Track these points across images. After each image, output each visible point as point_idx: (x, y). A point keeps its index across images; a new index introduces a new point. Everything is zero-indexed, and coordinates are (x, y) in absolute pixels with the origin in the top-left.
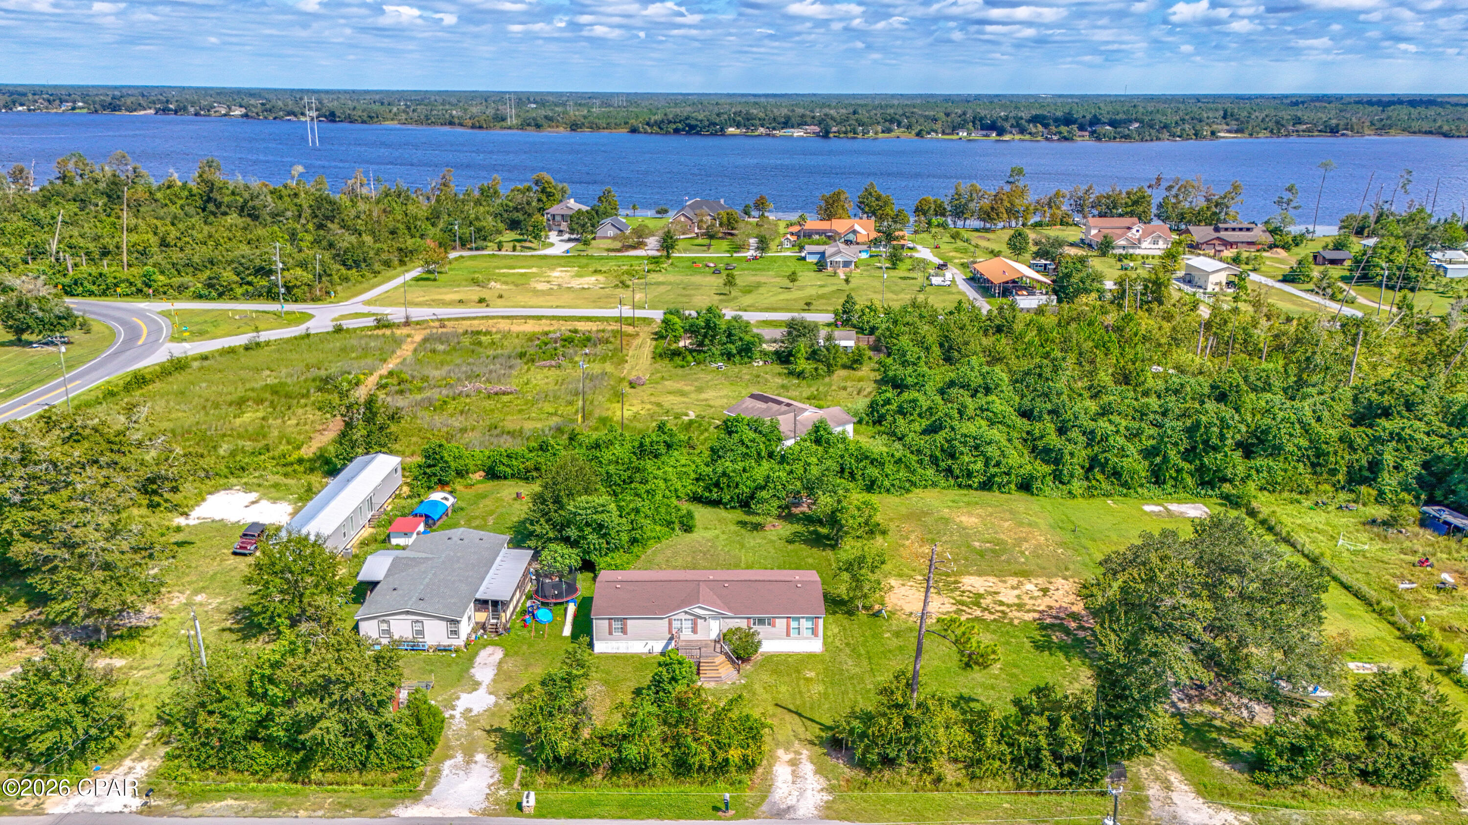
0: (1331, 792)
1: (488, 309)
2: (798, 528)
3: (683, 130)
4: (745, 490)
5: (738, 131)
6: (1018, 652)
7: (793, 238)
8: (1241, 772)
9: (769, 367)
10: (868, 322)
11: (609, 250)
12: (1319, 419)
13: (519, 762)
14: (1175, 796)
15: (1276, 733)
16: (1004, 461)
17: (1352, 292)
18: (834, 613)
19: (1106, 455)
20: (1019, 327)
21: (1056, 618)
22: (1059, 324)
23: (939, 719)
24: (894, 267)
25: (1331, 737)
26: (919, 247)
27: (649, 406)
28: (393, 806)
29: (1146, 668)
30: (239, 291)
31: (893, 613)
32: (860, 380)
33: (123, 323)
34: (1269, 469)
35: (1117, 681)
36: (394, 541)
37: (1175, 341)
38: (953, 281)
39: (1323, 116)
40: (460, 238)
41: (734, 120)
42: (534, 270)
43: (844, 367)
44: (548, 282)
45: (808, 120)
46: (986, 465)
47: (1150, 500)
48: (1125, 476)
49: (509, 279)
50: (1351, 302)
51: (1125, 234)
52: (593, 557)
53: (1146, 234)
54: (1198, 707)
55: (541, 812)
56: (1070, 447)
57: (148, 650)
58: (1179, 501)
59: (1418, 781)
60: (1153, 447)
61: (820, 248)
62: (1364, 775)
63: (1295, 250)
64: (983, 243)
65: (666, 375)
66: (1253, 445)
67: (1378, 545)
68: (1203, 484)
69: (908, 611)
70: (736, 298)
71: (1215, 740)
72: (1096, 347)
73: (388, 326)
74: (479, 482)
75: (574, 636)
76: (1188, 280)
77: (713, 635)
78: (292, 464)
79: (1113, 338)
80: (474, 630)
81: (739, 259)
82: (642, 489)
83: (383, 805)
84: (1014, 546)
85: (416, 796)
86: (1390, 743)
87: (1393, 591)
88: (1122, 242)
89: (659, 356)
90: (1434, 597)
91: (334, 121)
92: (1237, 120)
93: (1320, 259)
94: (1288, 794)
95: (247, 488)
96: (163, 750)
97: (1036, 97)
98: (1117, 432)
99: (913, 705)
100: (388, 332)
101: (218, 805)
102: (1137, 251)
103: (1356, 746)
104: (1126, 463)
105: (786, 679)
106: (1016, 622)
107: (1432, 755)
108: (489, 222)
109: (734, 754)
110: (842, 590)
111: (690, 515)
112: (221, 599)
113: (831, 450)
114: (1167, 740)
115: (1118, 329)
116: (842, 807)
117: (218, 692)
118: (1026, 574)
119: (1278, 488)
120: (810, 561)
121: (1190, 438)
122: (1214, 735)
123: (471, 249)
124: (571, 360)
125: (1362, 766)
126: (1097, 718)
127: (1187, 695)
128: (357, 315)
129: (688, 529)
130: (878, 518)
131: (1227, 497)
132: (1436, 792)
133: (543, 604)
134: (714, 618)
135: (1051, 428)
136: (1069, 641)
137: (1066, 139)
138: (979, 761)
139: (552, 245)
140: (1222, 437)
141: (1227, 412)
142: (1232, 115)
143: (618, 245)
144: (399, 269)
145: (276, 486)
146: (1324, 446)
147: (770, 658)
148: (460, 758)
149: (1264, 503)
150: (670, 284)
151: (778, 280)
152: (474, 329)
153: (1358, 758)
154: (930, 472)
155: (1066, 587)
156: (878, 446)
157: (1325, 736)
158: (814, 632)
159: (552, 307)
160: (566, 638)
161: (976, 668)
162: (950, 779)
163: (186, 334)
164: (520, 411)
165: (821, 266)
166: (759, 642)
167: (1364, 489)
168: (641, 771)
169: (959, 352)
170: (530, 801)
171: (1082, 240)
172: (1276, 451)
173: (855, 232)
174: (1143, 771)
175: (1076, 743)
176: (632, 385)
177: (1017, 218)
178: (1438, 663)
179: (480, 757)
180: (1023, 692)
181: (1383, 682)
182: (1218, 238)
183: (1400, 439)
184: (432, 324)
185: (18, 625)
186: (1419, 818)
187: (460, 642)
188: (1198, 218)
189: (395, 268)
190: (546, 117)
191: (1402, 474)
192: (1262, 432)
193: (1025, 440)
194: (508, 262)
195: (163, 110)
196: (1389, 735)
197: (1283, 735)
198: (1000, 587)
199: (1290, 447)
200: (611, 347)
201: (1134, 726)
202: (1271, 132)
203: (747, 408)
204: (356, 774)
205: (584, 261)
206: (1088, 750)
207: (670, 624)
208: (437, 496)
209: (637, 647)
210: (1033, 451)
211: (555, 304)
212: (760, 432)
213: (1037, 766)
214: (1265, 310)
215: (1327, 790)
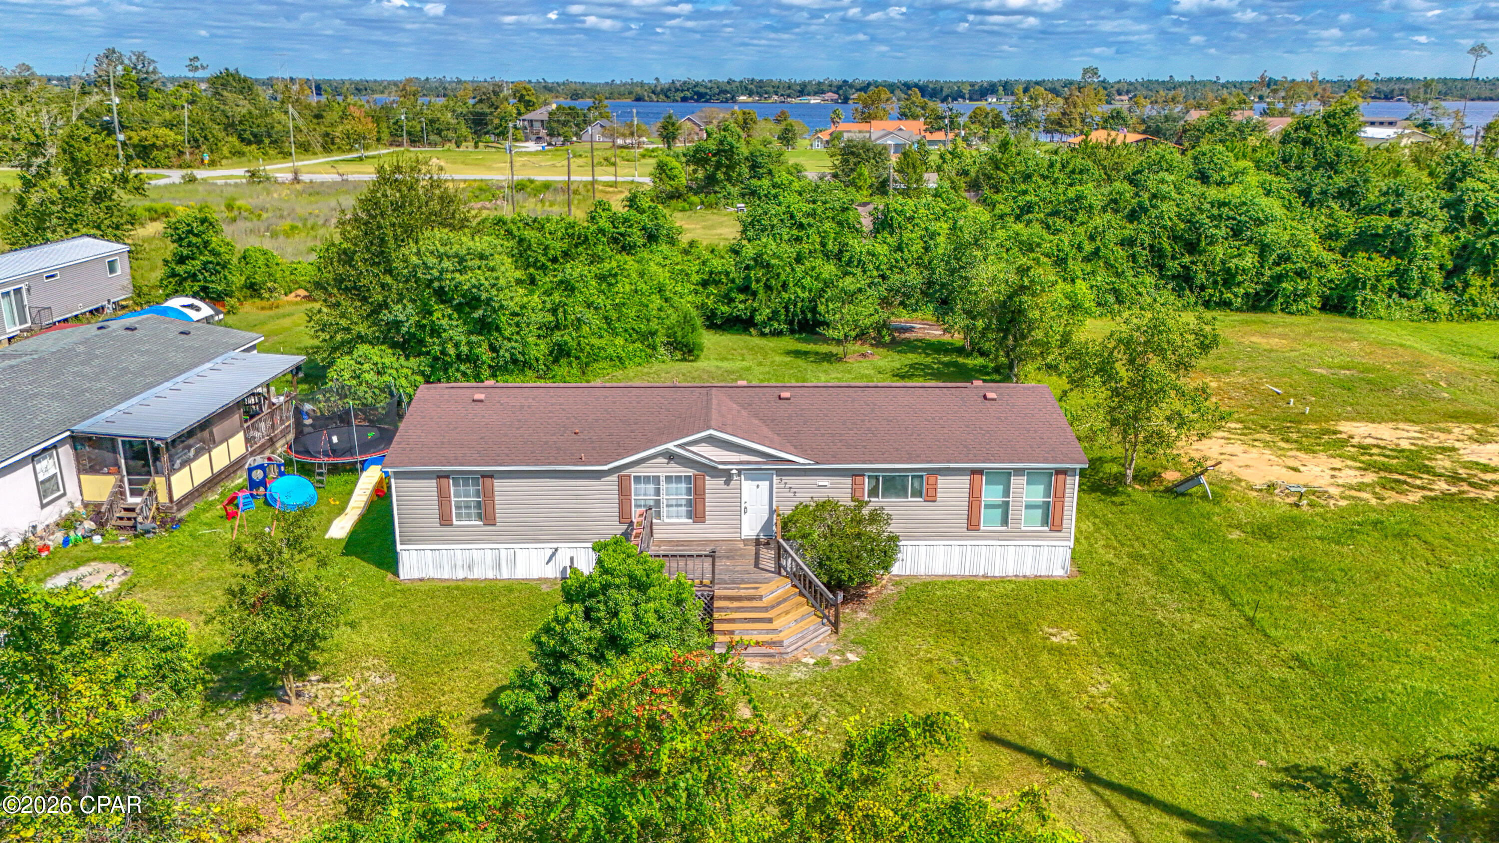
3: (692, 98)
5: (750, 99)
40: (408, 132)
41: (746, 88)
45: (825, 88)
73: (266, 180)
75: (358, 540)
77: (751, 527)
105: (992, 648)
111: (697, 342)
123: (421, 146)
129: (686, 352)
134: (755, 474)
143: (607, 145)
147: (926, 589)
158: (1053, 517)
160: (330, 542)
207: (623, 489)
208: (176, 302)
209: (524, 562)
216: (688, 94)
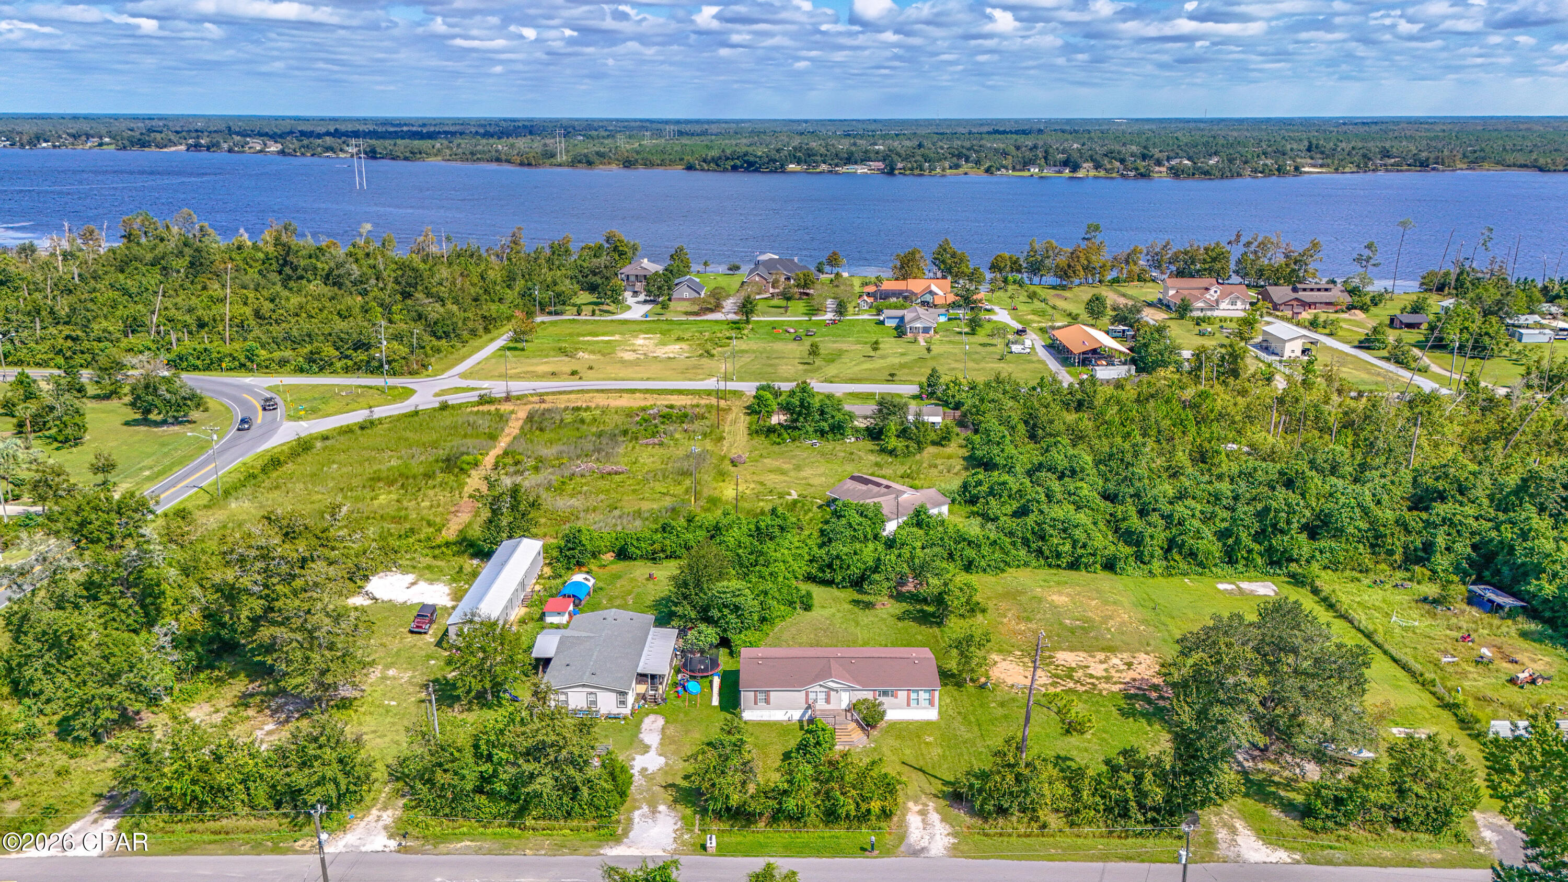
0: (1369, 836)
1: (581, 383)
2: (905, 606)
3: (742, 167)
4: (855, 571)
5: (798, 168)
6: (1107, 720)
7: (870, 300)
8: (1294, 819)
9: (861, 444)
10: (953, 397)
11: (687, 313)
12: (1379, 502)
13: (695, 812)
14: (1239, 839)
15: (1322, 787)
16: (1090, 543)
17: (1426, 359)
18: (946, 685)
19: (1183, 537)
20: (1099, 401)
21: (1139, 688)
22: (1138, 401)
23: (1044, 776)
24: (973, 332)
25: (1367, 790)
26: (996, 309)
27: (752, 486)
28: (600, 847)
29: (1214, 733)
30: (339, 365)
31: (996, 685)
32: (949, 457)
33: (235, 399)
34: (1332, 550)
35: (1190, 744)
36: (549, 619)
37: (1250, 419)
38: (1033, 348)
39: (1413, 148)
40: (540, 303)
41: (795, 157)
42: (617, 337)
43: (934, 443)
44: (634, 351)
45: (872, 156)
46: (1074, 547)
47: (1223, 579)
48: (1201, 557)
49: (597, 347)
50: (1423, 371)
51: (1202, 294)
52: (730, 635)
53: (1223, 296)
54: (1260, 766)
55: (723, 851)
56: (1150, 530)
57: (363, 719)
58: (1250, 580)
59: (1441, 827)
60: (1226, 529)
61: (899, 313)
62: (1396, 822)
63: (1373, 310)
64: (1061, 304)
65: (764, 452)
66: (1317, 526)
67: (1428, 621)
68: (1272, 563)
69: (1010, 683)
70: (819, 368)
71: (1274, 793)
72: (1174, 426)
73: (491, 401)
74: (612, 563)
75: (723, 707)
76: (1265, 347)
77: (844, 706)
78: (439, 547)
79: (1190, 416)
80: (636, 700)
81: (818, 323)
82: (766, 572)
83: (592, 846)
84: (1102, 623)
85: (617, 839)
86: (1417, 795)
87: (1437, 664)
88: (1200, 304)
89: (754, 432)
90: (1471, 669)
91: (375, 158)
92: (1322, 153)
93: (1396, 322)
94: (1333, 837)
95: (404, 570)
96: (402, 802)
97: (1110, 121)
98: (1193, 516)
99: (1023, 765)
100: (492, 408)
101: (459, 845)
102: (1216, 313)
103: (1388, 798)
104: (1202, 545)
105: (909, 743)
106: (1104, 693)
107: (1451, 806)
108: (566, 286)
109: (875, 806)
110: (952, 665)
111: (809, 595)
112: (410, 674)
113: (931, 532)
114: (1232, 792)
115: (1195, 406)
116: (966, 848)
117: (452, 754)
118: (1111, 649)
119: (1341, 567)
120: (920, 637)
121: (1260, 521)
122: (1273, 789)
123: (550, 313)
124: (672, 438)
125: (1395, 815)
126: (1175, 774)
127: (1251, 755)
128: (457, 390)
129: (808, 608)
130: (977, 598)
131: (1293, 576)
132: (1456, 836)
133: (692, 677)
134: (845, 690)
135: (1132, 511)
136: (1151, 710)
137: (1143, 176)
138: (1077, 811)
139: (629, 308)
140: (1288, 522)
141: (1294, 498)
142: (1317, 147)
143: (696, 308)
144: (486, 337)
145: (429, 567)
146: (1382, 529)
147: (893, 725)
148: (645, 809)
149: (1327, 581)
150: (754, 352)
151: (859, 347)
152: (572, 405)
153: (1391, 807)
154: (1023, 553)
155: (1148, 662)
156: (974, 528)
157: (1361, 789)
158: (931, 703)
159: (642, 379)
160: (715, 707)
161: (1074, 733)
162: (1053, 826)
163: (302, 413)
164: (634, 491)
165: (900, 330)
166: (884, 712)
167: (1417, 568)
168: (798, 819)
169: (1044, 430)
170: (712, 844)
171: (1160, 300)
172: (1338, 533)
173: (931, 293)
174: (1214, 819)
175: (1158, 794)
176: (733, 463)
177: (1093, 275)
178: (1469, 728)
179: (662, 808)
180: (1112, 754)
181: (1411, 745)
182: (1296, 299)
183: (1452, 524)
184: (531, 399)
185: (245, 696)
186: (1439, 856)
187: (627, 711)
188: (1277, 276)
189: (481, 337)
190: (598, 153)
191: (1452, 555)
192: (1325, 515)
193: (1109, 522)
194: (589, 327)
195: (195, 146)
196: (1415, 788)
197: (1327, 787)
198: (1090, 662)
199: (1351, 530)
200: (707, 422)
201: (1204, 781)
202: (1358, 166)
203: (848, 489)
204: (562, 822)
205: (665, 327)
206: (1167, 802)
207: (807, 695)
208: (579, 577)
209: (778, 715)
210: (1116, 532)
211: (645, 376)
212: (866, 516)
213: (1125, 814)
214: (1336, 385)
215: (1366, 834)
216: (738, 163)
